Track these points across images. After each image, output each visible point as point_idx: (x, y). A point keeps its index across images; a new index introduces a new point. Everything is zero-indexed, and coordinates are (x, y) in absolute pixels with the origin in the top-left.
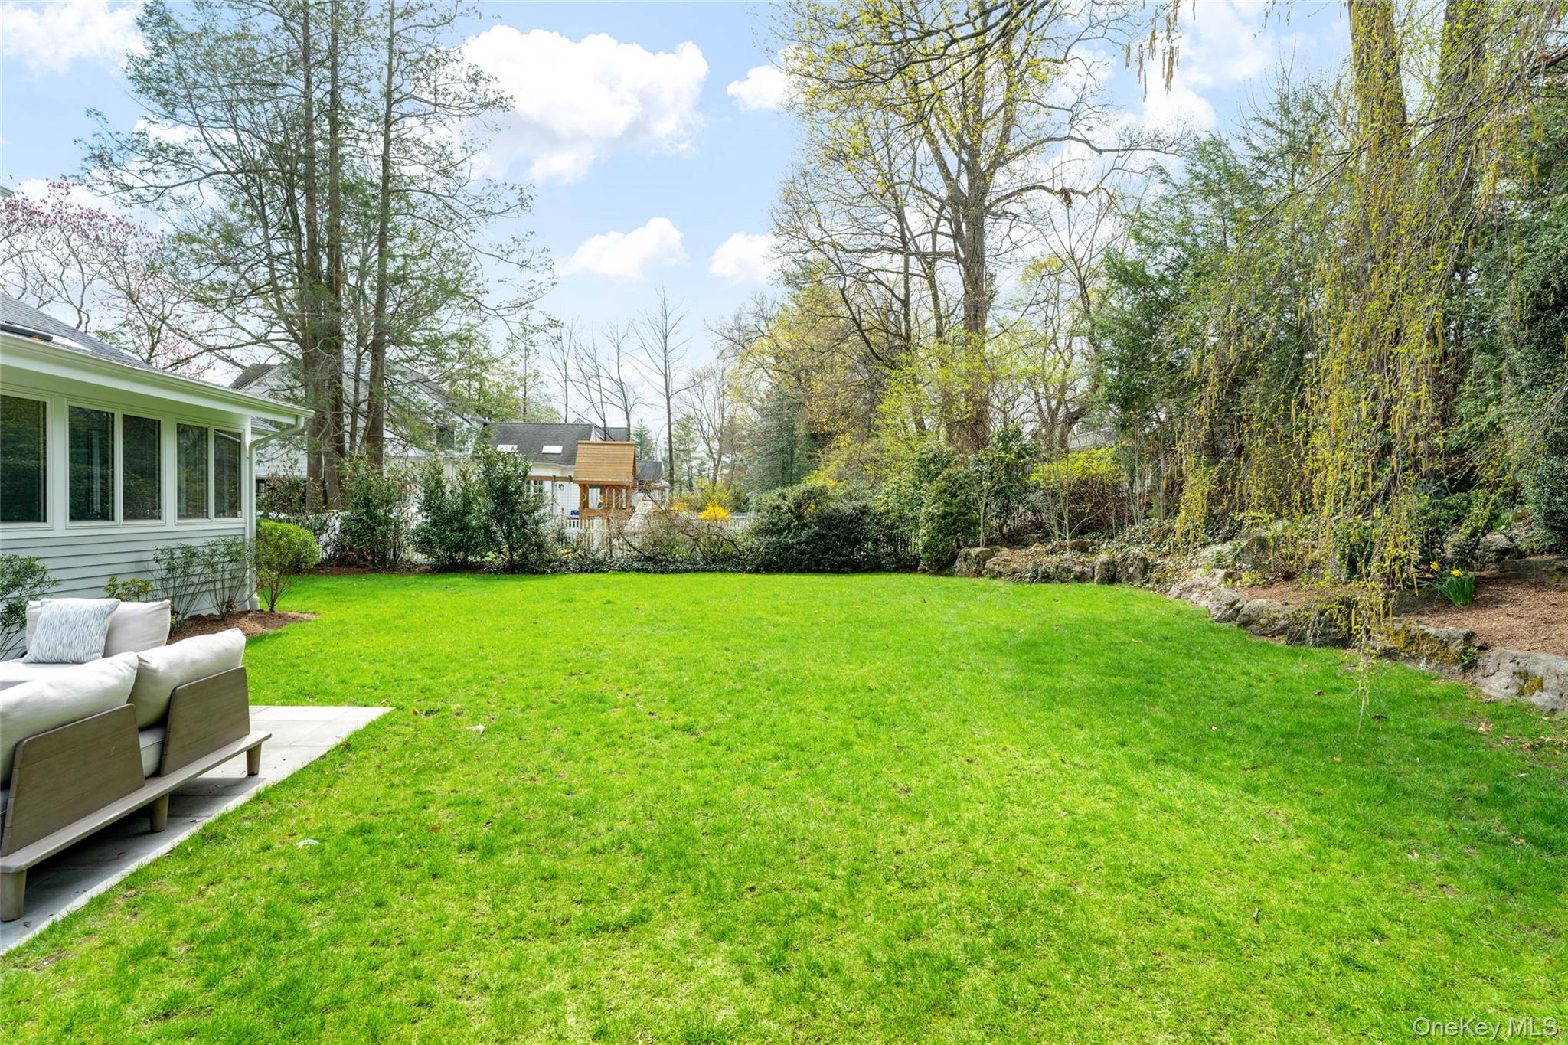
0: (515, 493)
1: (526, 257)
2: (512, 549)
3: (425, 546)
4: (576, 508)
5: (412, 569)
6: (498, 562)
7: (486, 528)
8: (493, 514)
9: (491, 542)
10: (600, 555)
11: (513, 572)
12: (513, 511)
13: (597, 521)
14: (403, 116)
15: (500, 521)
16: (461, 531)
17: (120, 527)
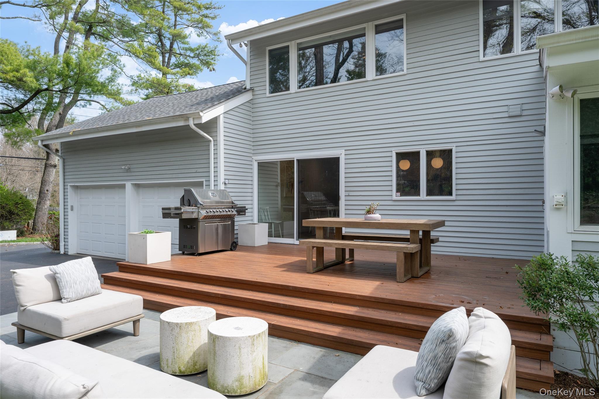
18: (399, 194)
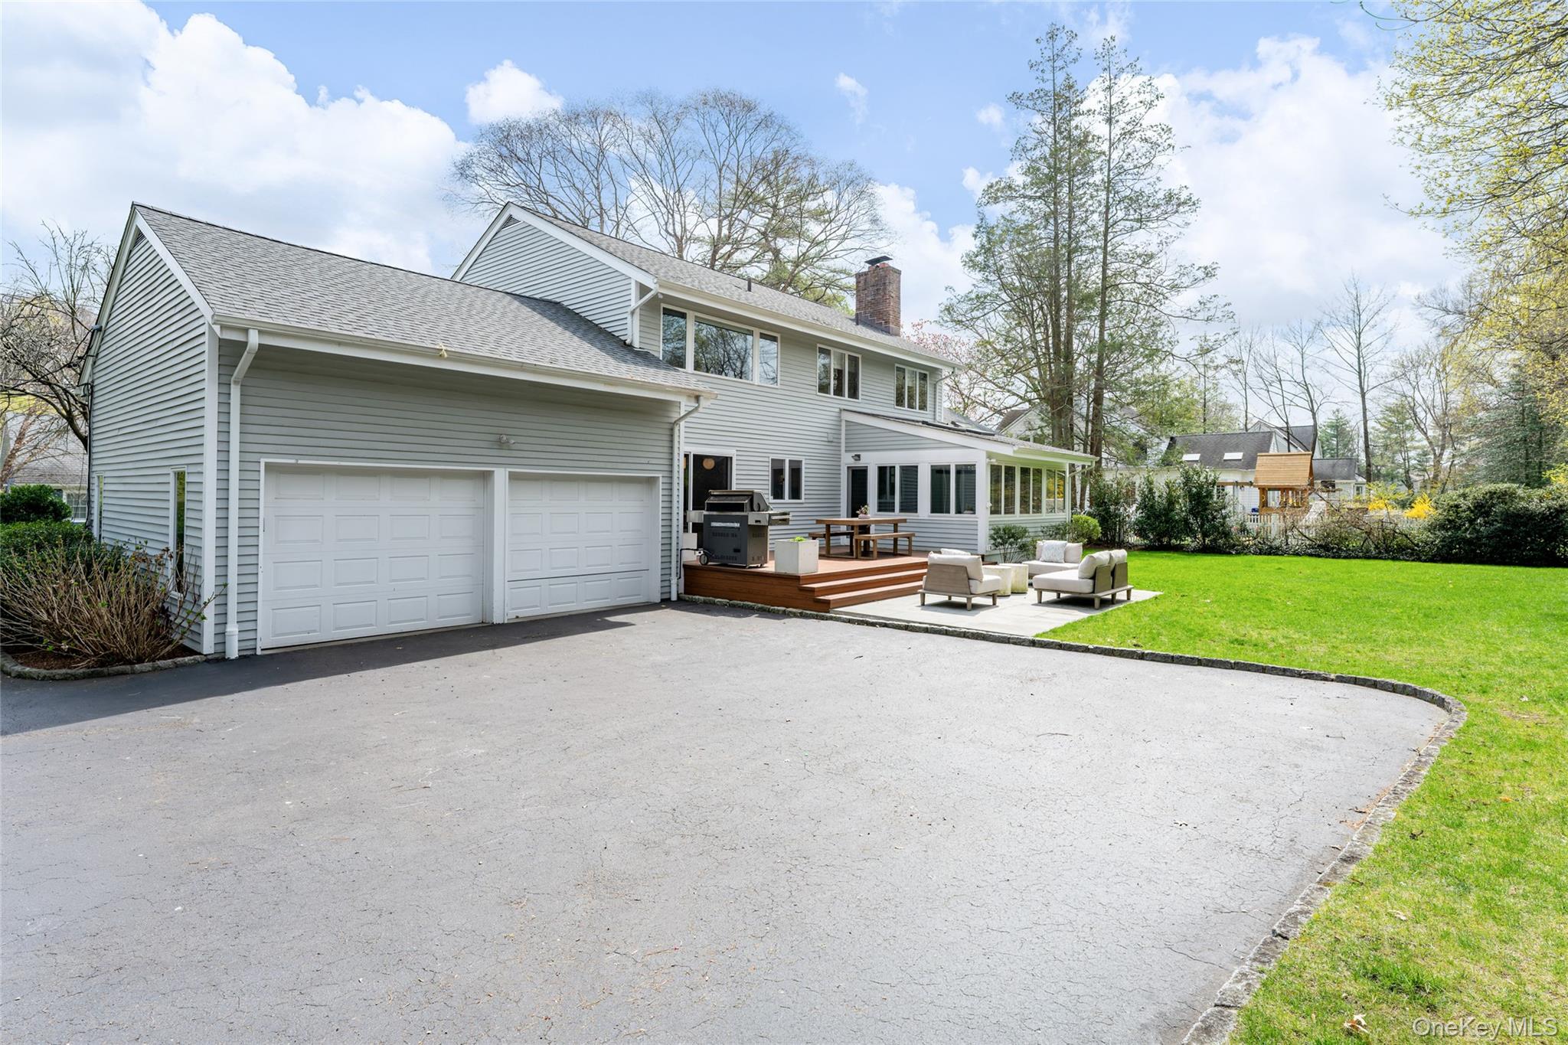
0: (1207, 496)
2: (1205, 535)
3: (1141, 533)
4: (1257, 505)
5: (1132, 547)
6: (1193, 545)
7: (1186, 520)
8: (1191, 511)
9: (1190, 532)
10: (1277, 543)
11: (1205, 552)
12: (1206, 509)
13: (1274, 517)
15: (1195, 516)
16: (1167, 522)
17: (1031, 516)
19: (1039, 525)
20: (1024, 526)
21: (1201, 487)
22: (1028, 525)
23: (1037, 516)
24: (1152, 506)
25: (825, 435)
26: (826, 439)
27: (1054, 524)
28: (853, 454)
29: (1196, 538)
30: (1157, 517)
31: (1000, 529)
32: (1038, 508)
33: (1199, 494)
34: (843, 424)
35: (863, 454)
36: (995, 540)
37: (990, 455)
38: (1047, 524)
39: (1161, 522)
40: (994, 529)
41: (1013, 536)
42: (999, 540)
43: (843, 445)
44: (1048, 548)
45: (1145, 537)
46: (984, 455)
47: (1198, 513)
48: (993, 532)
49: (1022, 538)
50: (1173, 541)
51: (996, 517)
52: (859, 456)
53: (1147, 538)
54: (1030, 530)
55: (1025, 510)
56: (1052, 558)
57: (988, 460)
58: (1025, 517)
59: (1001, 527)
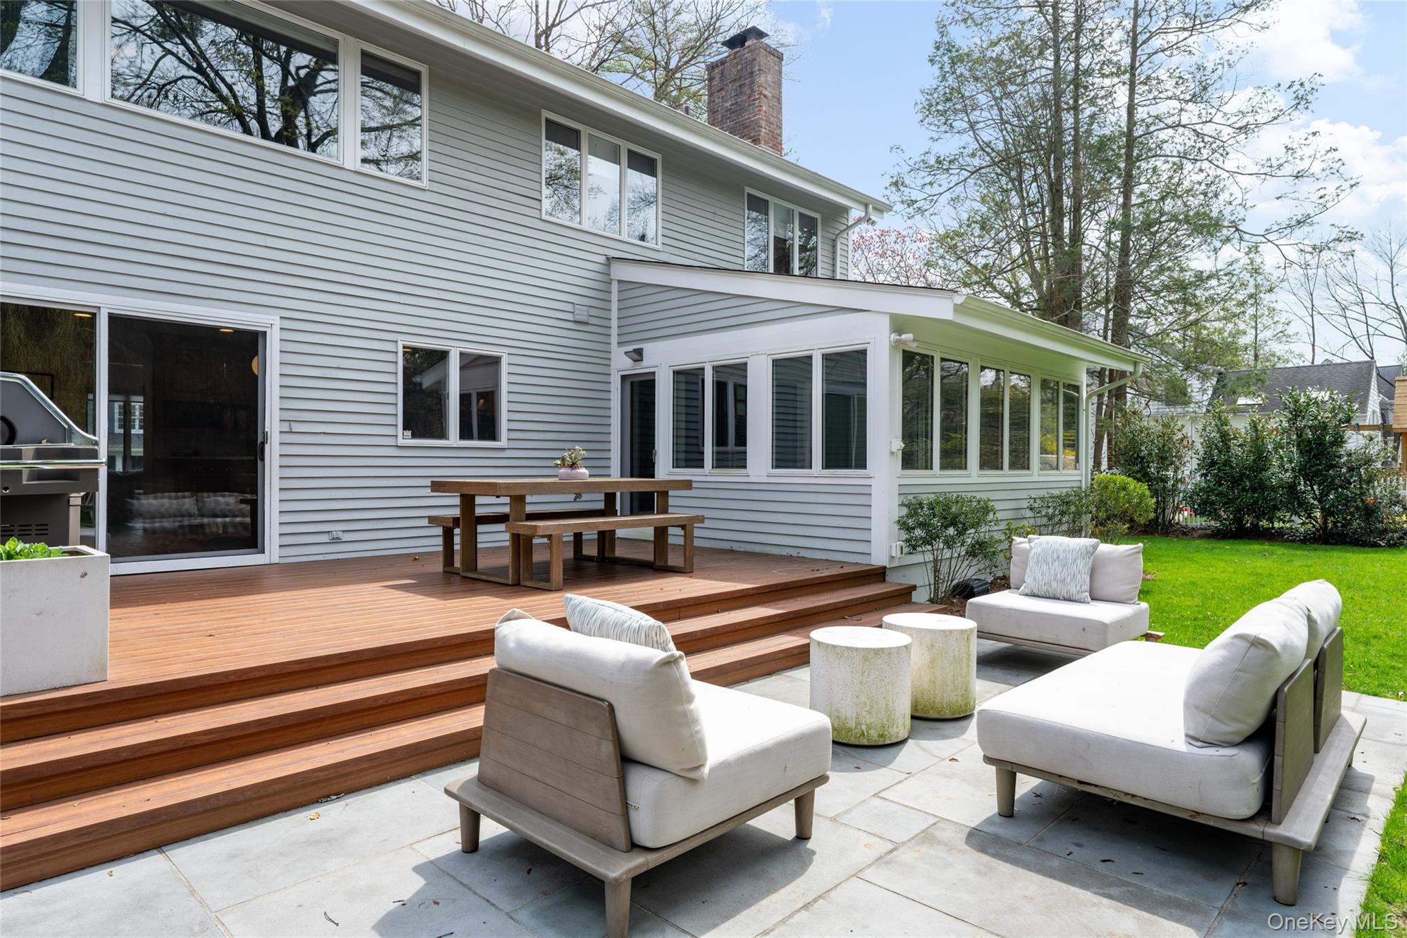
0: (1333, 444)
1: (1304, 165)
2: (1327, 513)
3: (1204, 507)
5: (1185, 533)
7: (1292, 488)
8: (1302, 471)
9: (1296, 502)
11: (1326, 542)
12: (1331, 466)
14: (1150, 56)
15: (1310, 479)
16: (1254, 490)
17: (1006, 476)
18: (409, 433)
19: (1024, 495)
20: (984, 496)
21: (1324, 427)
22: (992, 496)
23: (1019, 476)
24: (1227, 463)
25: (569, 307)
26: (569, 317)
27: (1056, 492)
28: (630, 348)
29: (1309, 517)
30: (1236, 481)
31: (921, 505)
32: (1020, 460)
33: (1320, 441)
34: (615, 287)
35: (648, 348)
36: (909, 529)
37: (899, 324)
38: (1042, 493)
39: (1244, 489)
40: (908, 506)
41: (953, 523)
42: (918, 532)
43: (614, 331)
44: (1042, 560)
45: (1214, 514)
46: (885, 322)
47: (1316, 474)
48: (905, 511)
49: (976, 525)
50: (1264, 523)
51: (918, 477)
52: (639, 352)
53: (1218, 518)
54: (998, 506)
55: (990, 460)
56: (1056, 587)
57: (894, 336)
58: (992, 476)
59: (925, 499)
